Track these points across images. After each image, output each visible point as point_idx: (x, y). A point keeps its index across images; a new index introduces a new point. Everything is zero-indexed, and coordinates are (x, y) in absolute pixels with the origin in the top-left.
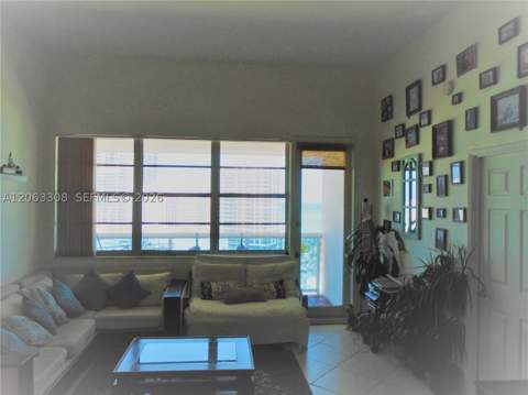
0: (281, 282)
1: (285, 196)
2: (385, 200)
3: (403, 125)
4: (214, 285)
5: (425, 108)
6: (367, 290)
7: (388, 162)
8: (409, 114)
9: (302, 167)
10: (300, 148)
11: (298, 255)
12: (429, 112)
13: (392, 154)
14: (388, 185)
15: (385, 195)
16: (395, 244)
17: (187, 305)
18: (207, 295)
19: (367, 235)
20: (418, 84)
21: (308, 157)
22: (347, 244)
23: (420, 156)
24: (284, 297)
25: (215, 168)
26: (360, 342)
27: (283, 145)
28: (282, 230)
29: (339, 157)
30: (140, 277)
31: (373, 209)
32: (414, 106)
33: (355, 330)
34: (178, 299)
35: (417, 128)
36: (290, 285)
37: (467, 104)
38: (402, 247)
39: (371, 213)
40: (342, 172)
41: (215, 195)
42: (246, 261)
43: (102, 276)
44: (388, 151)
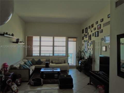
0: (65, 61)
1: (66, 46)
2: (83, 47)
3: (85, 34)
4: (53, 61)
5: (88, 32)
6: (79, 62)
7: (83, 40)
8: (86, 33)
9: (69, 41)
10: (68, 38)
11: (68, 57)
12: (88, 33)
13: (84, 39)
14: (83, 44)
15: (83, 46)
16: (84, 54)
17: (49, 64)
18: (52, 63)
19: (80, 53)
20: (87, 28)
21: (70, 39)
22: (76, 54)
23: (87, 40)
24: (65, 63)
25: (54, 41)
26: (78, 71)
27: (65, 37)
28: (65, 52)
29: (75, 39)
30: (41, 60)
31: (81, 49)
32: (86, 32)
33: (77, 69)
34: (48, 63)
35: (87, 35)
36: (66, 61)
37: (93, 32)
38: (85, 55)
39: (80, 49)
40: (76, 42)
41: (53, 46)
42: (59, 57)
43: (35, 60)
44: (83, 39)
